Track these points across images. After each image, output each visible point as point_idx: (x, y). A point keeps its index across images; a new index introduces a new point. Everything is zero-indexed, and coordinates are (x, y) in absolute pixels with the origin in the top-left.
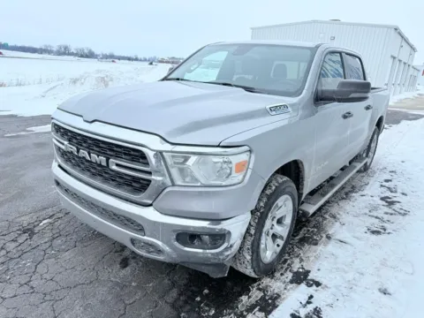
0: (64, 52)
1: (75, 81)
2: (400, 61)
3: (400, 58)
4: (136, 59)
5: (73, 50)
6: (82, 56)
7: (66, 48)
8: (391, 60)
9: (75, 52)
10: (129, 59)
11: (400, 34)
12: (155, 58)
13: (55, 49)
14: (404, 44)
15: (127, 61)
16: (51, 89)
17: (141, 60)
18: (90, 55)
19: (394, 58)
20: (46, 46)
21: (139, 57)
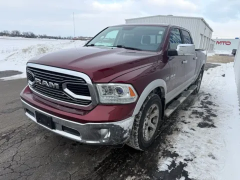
0: (16, 34)
1: (25, 51)
2: (205, 37)
3: (205, 35)
4: (60, 38)
5: (21, 34)
6: (27, 37)
7: (17, 32)
8: (201, 36)
9: (23, 34)
10: (56, 38)
11: (204, 22)
12: (71, 37)
13: (10, 33)
14: (206, 27)
15: (55, 39)
16: (11, 55)
17: (62, 39)
18: (32, 36)
19: (202, 35)
20: (4, 31)
21: (62, 37)
